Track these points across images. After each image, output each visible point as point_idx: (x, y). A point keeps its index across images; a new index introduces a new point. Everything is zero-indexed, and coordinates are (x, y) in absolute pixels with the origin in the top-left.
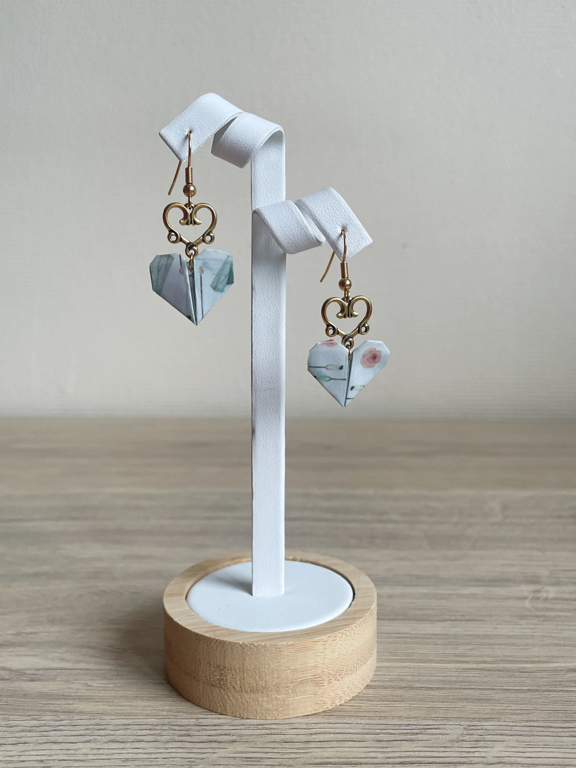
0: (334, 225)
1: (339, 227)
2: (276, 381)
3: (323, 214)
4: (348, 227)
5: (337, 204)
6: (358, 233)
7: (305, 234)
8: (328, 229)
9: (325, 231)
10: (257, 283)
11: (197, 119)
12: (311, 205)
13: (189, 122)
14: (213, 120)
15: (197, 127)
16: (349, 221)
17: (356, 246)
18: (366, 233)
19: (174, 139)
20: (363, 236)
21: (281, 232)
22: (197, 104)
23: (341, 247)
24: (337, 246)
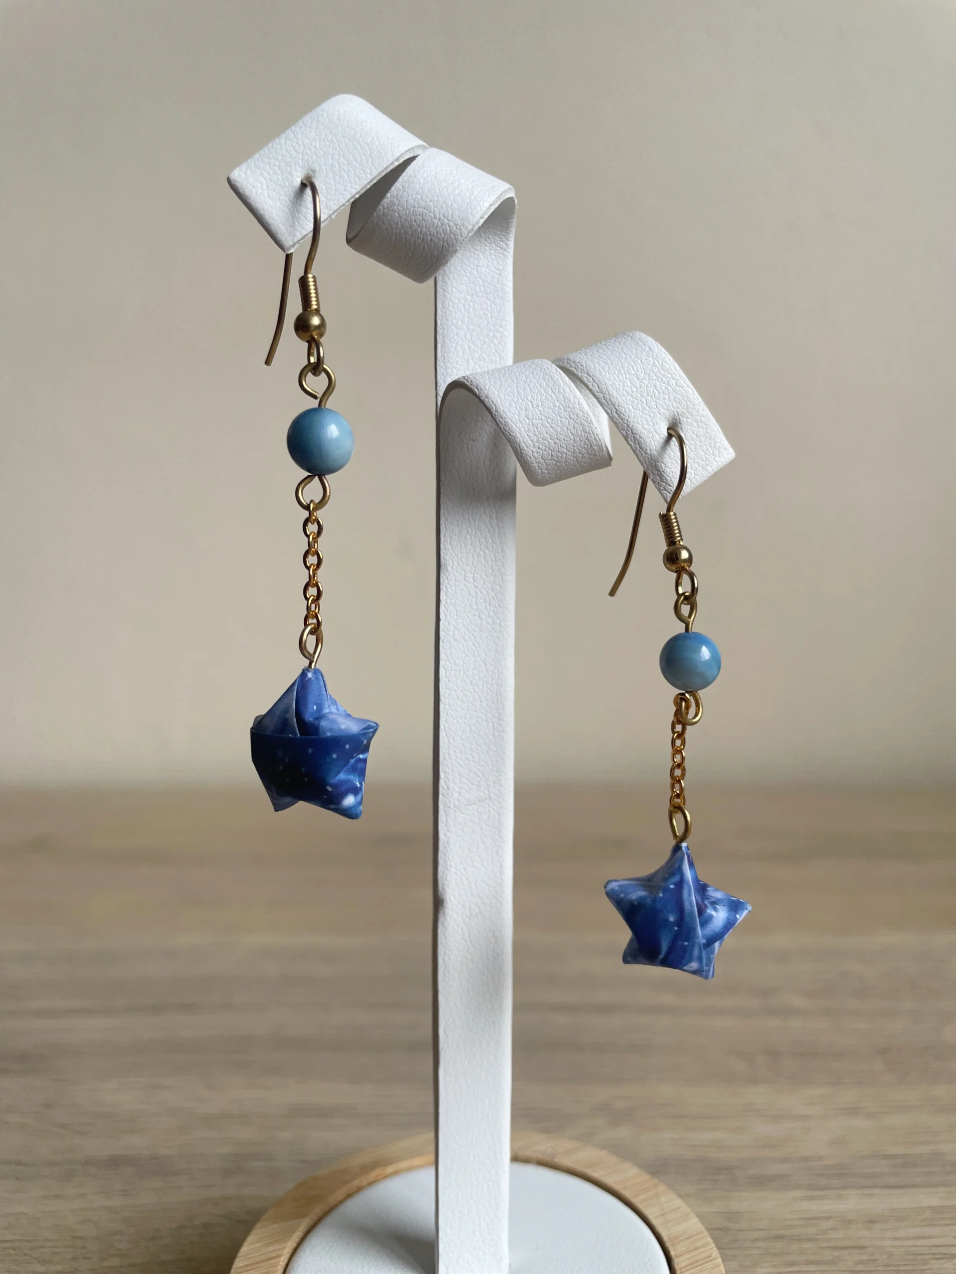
1: (663, 419)
2: (493, 782)
3: (628, 389)
4: (684, 420)
5: (660, 367)
6: (706, 436)
7: (584, 435)
8: (641, 423)
9: (631, 429)
10: (451, 554)
11: (325, 148)
12: (597, 369)
13: (304, 154)
14: (365, 156)
15: (324, 168)
16: (688, 408)
17: (701, 465)
18: (721, 436)
19: (266, 195)
20: (717, 441)
21: (530, 431)
22: (325, 114)
23: (668, 469)
24: (658, 465)
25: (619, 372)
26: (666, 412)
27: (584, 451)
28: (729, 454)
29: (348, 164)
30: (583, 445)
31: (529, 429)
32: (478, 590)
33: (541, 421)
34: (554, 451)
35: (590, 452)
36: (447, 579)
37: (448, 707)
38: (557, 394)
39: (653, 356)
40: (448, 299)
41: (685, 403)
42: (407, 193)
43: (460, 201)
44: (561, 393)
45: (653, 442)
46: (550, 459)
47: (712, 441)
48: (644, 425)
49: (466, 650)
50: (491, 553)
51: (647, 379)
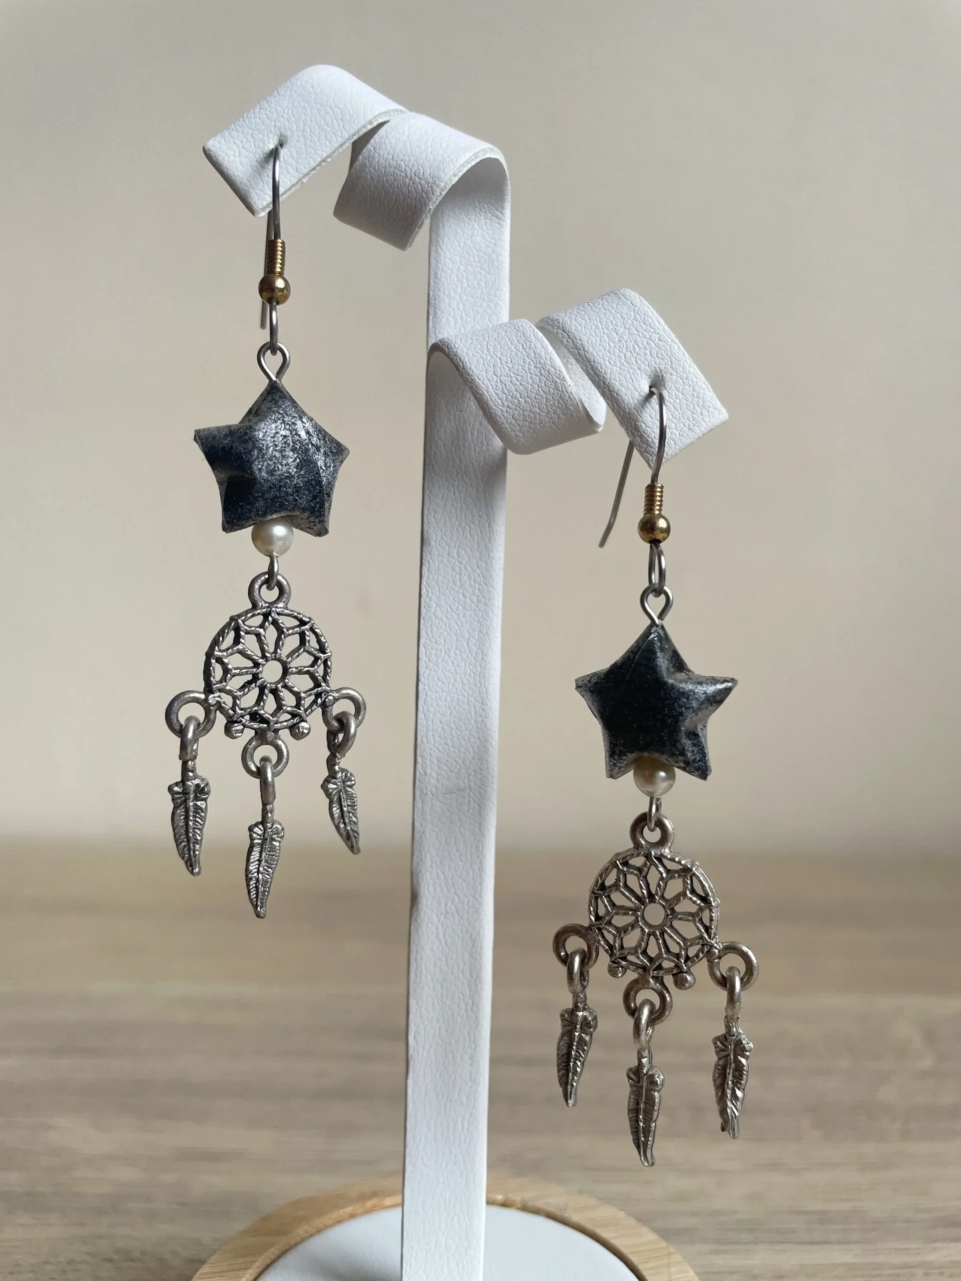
0: (631, 371)
1: (644, 376)
2: (474, 771)
3: (605, 344)
4: (667, 377)
5: (641, 322)
6: (692, 394)
7: (557, 393)
8: (617, 379)
9: (607, 386)
10: (434, 527)
11: (298, 115)
12: (574, 324)
13: (277, 121)
14: (336, 119)
15: (296, 133)
16: (671, 364)
17: (687, 425)
18: (711, 394)
19: (238, 162)
20: (705, 400)
21: (498, 389)
22: (299, 82)
23: (649, 430)
24: (638, 425)
25: (597, 327)
26: (648, 368)
27: (559, 412)
28: (720, 414)
29: (319, 128)
30: (557, 405)
31: (496, 386)
32: (462, 566)
33: (510, 379)
34: (526, 411)
35: (566, 412)
36: (430, 554)
37: (427, 688)
38: (527, 350)
39: (634, 309)
40: (441, 269)
41: (668, 358)
42: (379, 154)
43: (432, 159)
44: (532, 349)
45: (631, 400)
46: (522, 419)
47: (700, 400)
48: (622, 382)
49: (448, 629)
50: (478, 528)
51: (627, 334)
